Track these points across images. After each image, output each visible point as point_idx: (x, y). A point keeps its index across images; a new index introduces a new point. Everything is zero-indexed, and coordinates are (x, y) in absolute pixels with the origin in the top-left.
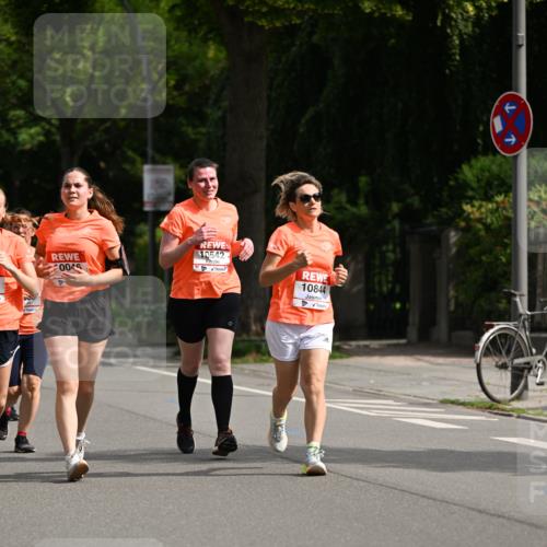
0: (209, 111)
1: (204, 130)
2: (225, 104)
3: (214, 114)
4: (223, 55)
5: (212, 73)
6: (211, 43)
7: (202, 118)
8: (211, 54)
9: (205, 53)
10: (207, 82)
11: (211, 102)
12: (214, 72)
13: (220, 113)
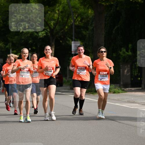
0: (89, 27)
1: (88, 32)
2: (93, 25)
3: (90, 28)
4: (93, 12)
5: (90, 17)
6: (90, 9)
7: (87, 29)
8: (90, 12)
9: (88, 12)
10: (89, 19)
11: (90, 25)
12: (91, 17)
13: (92, 28)
